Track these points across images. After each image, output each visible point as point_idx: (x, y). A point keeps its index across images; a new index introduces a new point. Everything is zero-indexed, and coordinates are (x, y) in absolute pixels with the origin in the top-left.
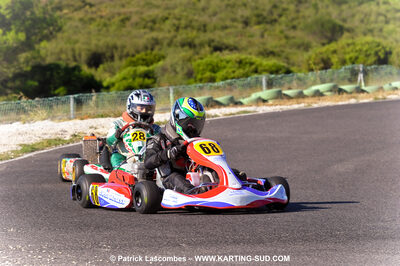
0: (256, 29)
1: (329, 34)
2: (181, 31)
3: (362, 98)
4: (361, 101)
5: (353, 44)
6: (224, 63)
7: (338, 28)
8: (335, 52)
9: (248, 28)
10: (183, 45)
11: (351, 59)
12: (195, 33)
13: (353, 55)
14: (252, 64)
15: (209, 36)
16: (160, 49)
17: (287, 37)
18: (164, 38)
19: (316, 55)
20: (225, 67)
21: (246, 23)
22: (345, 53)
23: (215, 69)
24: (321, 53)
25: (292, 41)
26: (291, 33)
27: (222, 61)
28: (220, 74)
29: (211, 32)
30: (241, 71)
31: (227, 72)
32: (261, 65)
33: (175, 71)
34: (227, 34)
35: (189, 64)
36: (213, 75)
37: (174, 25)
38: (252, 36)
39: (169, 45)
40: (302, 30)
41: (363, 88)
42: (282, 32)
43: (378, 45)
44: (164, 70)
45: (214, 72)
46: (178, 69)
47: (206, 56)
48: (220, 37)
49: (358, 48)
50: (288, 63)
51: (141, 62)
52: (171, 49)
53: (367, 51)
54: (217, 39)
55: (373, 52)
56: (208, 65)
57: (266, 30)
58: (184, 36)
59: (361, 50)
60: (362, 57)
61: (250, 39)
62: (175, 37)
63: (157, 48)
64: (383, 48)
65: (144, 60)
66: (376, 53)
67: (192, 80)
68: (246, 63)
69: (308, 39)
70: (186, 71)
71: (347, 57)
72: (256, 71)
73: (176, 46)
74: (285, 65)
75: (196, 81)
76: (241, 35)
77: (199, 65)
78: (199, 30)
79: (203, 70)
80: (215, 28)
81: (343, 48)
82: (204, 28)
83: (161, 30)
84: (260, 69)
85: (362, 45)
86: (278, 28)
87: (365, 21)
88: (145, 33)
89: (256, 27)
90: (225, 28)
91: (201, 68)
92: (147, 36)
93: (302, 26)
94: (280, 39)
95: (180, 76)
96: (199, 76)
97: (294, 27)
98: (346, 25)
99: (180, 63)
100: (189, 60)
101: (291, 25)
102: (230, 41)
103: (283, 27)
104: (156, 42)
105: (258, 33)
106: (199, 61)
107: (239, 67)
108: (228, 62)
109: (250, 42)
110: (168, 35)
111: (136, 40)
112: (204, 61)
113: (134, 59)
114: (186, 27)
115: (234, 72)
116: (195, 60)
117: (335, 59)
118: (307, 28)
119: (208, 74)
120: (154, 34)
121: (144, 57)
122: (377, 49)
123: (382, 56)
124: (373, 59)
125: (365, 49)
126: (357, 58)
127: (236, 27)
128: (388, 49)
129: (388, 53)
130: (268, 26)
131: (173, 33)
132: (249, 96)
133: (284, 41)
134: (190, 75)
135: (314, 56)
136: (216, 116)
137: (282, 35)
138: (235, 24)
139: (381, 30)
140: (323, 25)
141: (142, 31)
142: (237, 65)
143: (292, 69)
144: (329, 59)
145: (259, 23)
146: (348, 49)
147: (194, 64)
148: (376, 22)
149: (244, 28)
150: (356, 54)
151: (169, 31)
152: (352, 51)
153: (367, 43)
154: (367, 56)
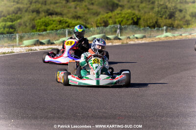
0: (72, 4)
1: (111, 8)
2: (33, 4)
3: (116, 43)
4: (114, 44)
5: (120, 13)
6: (52, 22)
7: (115, 5)
8: (110, 17)
9: (68, 4)
10: (33, 12)
11: (119, 21)
12: (40, 5)
13: (120, 19)
14: (66, 22)
15: (48, 7)
16: (21, 13)
17: (88, 9)
18: (24, 8)
19: (101, 19)
20: (52, 24)
21: (67, 1)
22: (116, 18)
23: (47, 25)
24: (103, 18)
25: (91, 11)
26: (91, 7)
27: (50, 21)
28: (49, 28)
29: (49, 5)
30: (60, 26)
31: (53, 27)
32: (71, 23)
33: (26, 25)
35: (33, 22)
36: (46, 28)
37: (29, 1)
38: (70, 8)
39: (26, 11)
40: (97, 5)
41: (120, 37)
42: (86, 6)
43: (134, 14)
44: (20, 24)
45: (46, 26)
46: (27, 24)
47: (42, 18)
48: (53, 8)
49: (123, 16)
50: (86, 23)
51: (9, 20)
52: (27, 14)
53: (127, 17)
54: (52, 8)
55: (131, 18)
56: (43, 23)
57: (77, 5)
58: (34, 7)
59: (124, 17)
60: (125, 21)
61: (69, 9)
62: (29, 7)
63: (19, 12)
64: (136, 16)
65: (11, 19)
66: (132, 19)
67: (34, 30)
68: (63, 22)
69: (99, 10)
70: (31, 25)
71: (117, 20)
72: (68, 26)
73: (29, 12)
74: (84, 24)
75: (36, 31)
76: (65, 7)
77: (38, 23)
78: (42, 4)
79: (41, 25)
80: (51, 3)
81: (115, 15)
82: (45, 3)
83: (22, 3)
84: (70, 25)
85: (126, 14)
86: (84, 4)
87: (130, 2)
88: (14, 5)
89: (73, 3)
90: (56, 3)
91: (39, 24)
92: (15, 6)
93: (97, 3)
95: (28, 28)
96: (38, 28)
97: (93, 4)
98: (120, 3)
99: (29, 21)
100: (33, 20)
101: (91, 2)
102: (58, 10)
103: (87, 3)
104: (19, 9)
105: (73, 6)
106: (38, 20)
107: (60, 24)
108: (54, 21)
109: (69, 11)
110: (25, 6)
111: (9, 8)
113: (6, 18)
114: (35, 2)
115: (56, 27)
116: (36, 20)
117: (110, 21)
118: (99, 4)
119: (43, 27)
120: (18, 5)
121: (11, 17)
122: (133, 16)
123: (136, 20)
124: (130, 21)
125: (126, 16)
126: (122, 21)
127: (62, 3)
128: (138, 17)
129: (139, 19)
130: (79, 3)
131: (28, 5)
132: (59, 40)
133: (86, 11)
134: (33, 27)
135: (100, 19)
136: (36, 50)
137: (86, 8)
138: (62, 1)
139: (138, 7)
140: (107, 3)
141: (12, 3)
142: (58, 23)
143: (88, 26)
144: (107, 21)
145: (74, 1)
146: (117, 16)
147: (36, 22)
148: (136, 2)
149: (66, 3)
150: (122, 19)
151: (27, 4)
152: (120, 17)
153: (128, 13)
154: (128, 20)
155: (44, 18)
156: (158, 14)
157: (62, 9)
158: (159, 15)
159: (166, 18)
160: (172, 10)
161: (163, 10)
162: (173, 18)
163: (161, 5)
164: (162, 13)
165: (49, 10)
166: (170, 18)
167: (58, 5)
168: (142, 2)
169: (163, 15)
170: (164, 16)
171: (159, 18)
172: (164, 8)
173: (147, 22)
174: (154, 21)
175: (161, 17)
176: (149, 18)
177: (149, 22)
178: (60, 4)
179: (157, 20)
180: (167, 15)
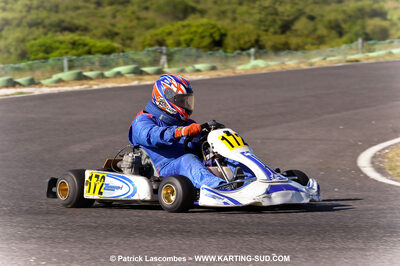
0: (108, 10)
1: (181, 15)
2: (32, 11)
6: (57, 45)
7: (189, 10)
8: (170, 34)
9: (100, 9)
11: (185, 40)
12: (45, 14)
13: (188, 37)
14: (85, 45)
15: (61, 16)
17: (138, 19)
19: (152, 36)
20: (58, 48)
21: (99, 4)
22: (180, 35)
23: (48, 50)
24: (156, 35)
25: (143, 22)
26: (143, 14)
27: (55, 42)
28: (53, 55)
29: (64, 12)
30: (74, 52)
32: (94, 46)
33: (9, 52)
34: (79, 15)
35: (23, 45)
36: (46, 55)
37: (26, 5)
38: (103, 17)
40: (155, 11)
41: (166, 70)
42: (133, 13)
43: (214, 26)
45: (48, 53)
46: (12, 50)
47: (39, 37)
48: (71, 17)
49: (193, 29)
53: (202, 33)
54: (68, 19)
55: (207, 34)
56: (41, 46)
57: (117, 11)
58: (34, 16)
59: (195, 32)
60: (197, 39)
61: (103, 20)
64: (219, 30)
66: (211, 35)
67: (25, 60)
68: (79, 45)
70: (19, 52)
71: (182, 38)
72: (89, 52)
77: (32, 46)
78: (50, 10)
79: (37, 50)
80: (67, 9)
81: (178, 30)
82: (56, 9)
83: (12, 10)
84: (93, 50)
85: (198, 26)
86: (130, 8)
87: (219, 2)
89: (109, 8)
90: (77, 8)
91: (34, 49)
93: (154, 6)
94: (131, 21)
95: (13, 57)
96: (33, 57)
97: (147, 8)
98: (199, 7)
99: (14, 43)
100: (23, 41)
101: (144, 5)
102: (81, 22)
103: (135, 8)
104: (7, 22)
105: (110, 13)
106: (33, 42)
107: (73, 49)
108: (61, 43)
109: (101, 23)
112: (37, 42)
114: (38, 8)
115: (66, 53)
116: (29, 41)
117: (170, 41)
118: (159, 9)
119: (41, 55)
122: (212, 31)
123: (217, 37)
124: (207, 41)
125: (200, 30)
126: (192, 40)
127: (88, 8)
128: (223, 31)
129: (223, 35)
130: (120, 7)
131: (24, 13)
132: (50, 77)
133: (135, 22)
134: (23, 56)
135: (149, 37)
137: (134, 17)
138: (88, 5)
139: (234, 12)
140: (175, 6)
142: (70, 46)
144: (164, 41)
145: (111, 4)
146: (184, 31)
147: (28, 45)
148: (229, 3)
149: (96, 9)
150: (191, 36)
151: (21, 11)
152: (187, 33)
153: (202, 25)
154: (203, 37)
155: (43, 36)
156: (259, 26)
157: (88, 20)
158: (263, 28)
159: (275, 33)
160: (286, 18)
161: (270, 18)
162: (288, 33)
163: (266, 8)
164: (267, 23)
165: (63, 21)
166: (283, 32)
167: (80, 11)
168: (240, 4)
169: (270, 26)
170: (272, 30)
171: (261, 32)
172: (272, 14)
173: (238, 40)
174: (253, 38)
175: (266, 31)
176: (243, 34)
177: (242, 42)
178: (85, 11)
179: (259, 36)
180: (277, 27)
